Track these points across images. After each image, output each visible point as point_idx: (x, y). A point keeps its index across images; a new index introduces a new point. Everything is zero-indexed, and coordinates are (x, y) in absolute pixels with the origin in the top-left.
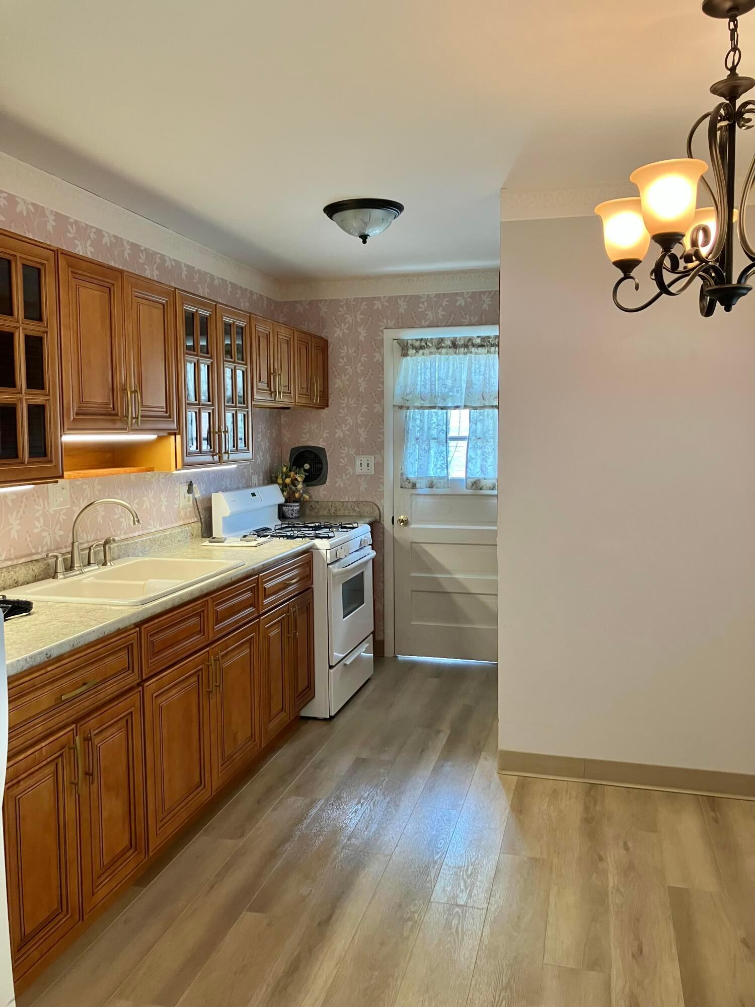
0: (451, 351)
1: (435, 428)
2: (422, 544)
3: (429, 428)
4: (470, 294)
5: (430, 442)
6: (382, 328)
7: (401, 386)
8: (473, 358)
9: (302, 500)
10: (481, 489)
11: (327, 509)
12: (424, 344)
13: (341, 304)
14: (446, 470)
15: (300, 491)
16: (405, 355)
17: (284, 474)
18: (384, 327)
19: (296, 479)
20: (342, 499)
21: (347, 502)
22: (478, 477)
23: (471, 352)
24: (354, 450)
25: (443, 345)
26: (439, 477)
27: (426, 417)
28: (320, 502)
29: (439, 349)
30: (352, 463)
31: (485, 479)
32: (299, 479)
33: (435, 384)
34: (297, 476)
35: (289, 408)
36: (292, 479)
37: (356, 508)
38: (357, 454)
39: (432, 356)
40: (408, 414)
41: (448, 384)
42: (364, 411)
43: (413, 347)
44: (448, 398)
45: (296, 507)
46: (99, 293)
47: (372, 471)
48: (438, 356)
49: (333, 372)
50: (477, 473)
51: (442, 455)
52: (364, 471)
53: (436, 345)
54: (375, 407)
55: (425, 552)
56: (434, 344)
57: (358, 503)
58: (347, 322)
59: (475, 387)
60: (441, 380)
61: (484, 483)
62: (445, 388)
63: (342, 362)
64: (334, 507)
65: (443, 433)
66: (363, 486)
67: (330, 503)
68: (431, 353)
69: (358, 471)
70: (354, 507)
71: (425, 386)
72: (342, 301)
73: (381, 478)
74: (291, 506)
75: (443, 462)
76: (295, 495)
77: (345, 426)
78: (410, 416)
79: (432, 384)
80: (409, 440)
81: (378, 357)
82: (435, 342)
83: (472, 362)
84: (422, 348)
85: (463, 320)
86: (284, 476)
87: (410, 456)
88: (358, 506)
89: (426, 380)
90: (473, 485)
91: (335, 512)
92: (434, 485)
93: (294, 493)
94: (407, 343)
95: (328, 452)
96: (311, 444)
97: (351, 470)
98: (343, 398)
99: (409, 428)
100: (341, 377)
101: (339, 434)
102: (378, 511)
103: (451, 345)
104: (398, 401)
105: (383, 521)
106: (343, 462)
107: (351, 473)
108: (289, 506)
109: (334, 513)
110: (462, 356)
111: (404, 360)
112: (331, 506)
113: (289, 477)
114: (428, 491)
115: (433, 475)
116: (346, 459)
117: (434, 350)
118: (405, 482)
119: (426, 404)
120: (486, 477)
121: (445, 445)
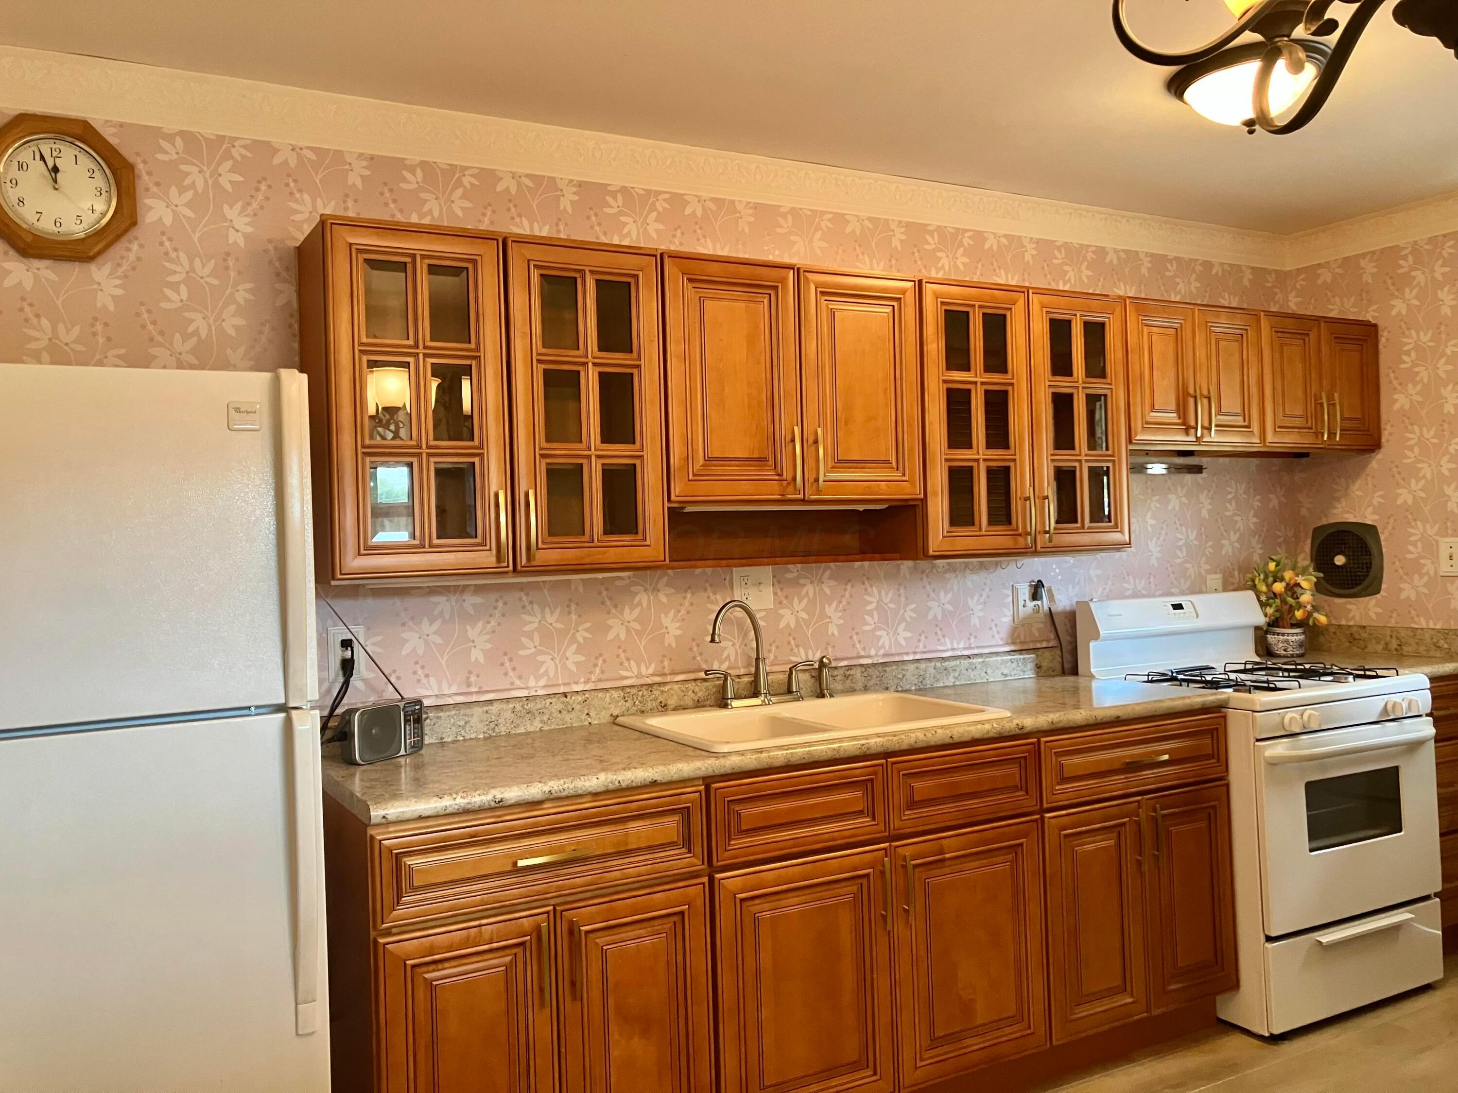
9: (1311, 623)
11: (1382, 642)
13: (1404, 253)
15: (1306, 607)
17: (1270, 575)
19: (1298, 585)
20: (1415, 623)
21: (1422, 629)
24: (1437, 527)
28: (1368, 628)
30: (1432, 549)
32: (1304, 584)
34: (1300, 579)
35: (1306, 455)
36: (1288, 584)
37: (1442, 642)
38: (1443, 533)
45: (1295, 636)
46: (743, 305)
49: (1390, 382)
57: (1446, 633)
58: (1416, 286)
63: (1408, 361)
64: (1398, 638)
67: (1388, 632)
69: (1446, 569)
70: (1438, 641)
72: (1404, 248)
74: (1283, 635)
76: (1294, 614)
77: (1417, 483)
86: (1271, 579)
88: (1445, 637)
91: (1399, 648)
93: (1291, 609)
95: (1383, 533)
96: (1351, 519)
97: (1429, 566)
98: (1410, 427)
100: (1406, 389)
101: (1404, 497)
106: (1414, 551)
107: (1432, 573)
108: (1278, 634)
109: (1396, 650)
112: (1391, 636)
113: (1282, 579)
116: (1419, 545)
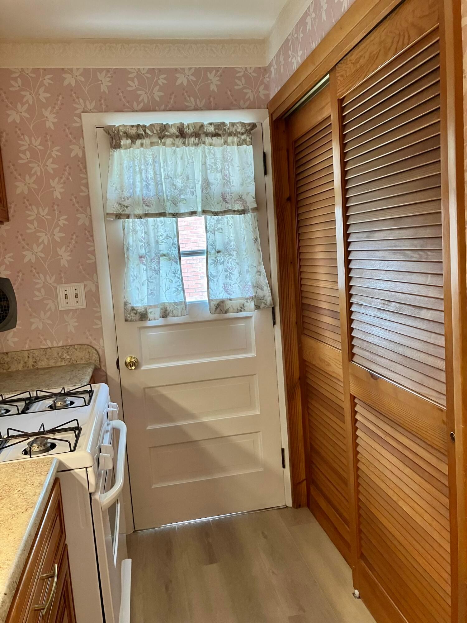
0: (179, 141)
1: (163, 242)
2: (157, 388)
3: (157, 242)
4: (193, 70)
5: (159, 260)
6: (78, 112)
7: (116, 188)
8: (207, 151)
10: (226, 312)
12: (142, 132)
13: (14, 75)
14: (182, 293)
16: (117, 146)
18: (82, 110)
20: (43, 345)
21: (50, 348)
22: (221, 298)
23: (204, 143)
24: (54, 277)
25: (166, 133)
26: (175, 303)
27: (151, 228)
29: (162, 138)
30: (52, 294)
31: (230, 300)
33: (162, 184)
37: (65, 355)
38: (59, 281)
39: (155, 148)
40: (126, 225)
41: (178, 184)
42: (63, 224)
43: (127, 135)
44: (179, 202)
47: (82, 304)
48: (161, 148)
50: (219, 294)
51: (177, 275)
52: (72, 304)
53: (158, 134)
54: (79, 219)
55: (163, 396)
56: (155, 132)
57: (67, 348)
58: (26, 102)
59: (213, 187)
60: (170, 179)
61: (229, 305)
62: (175, 189)
63: (25, 158)
64: (33, 358)
65: (175, 248)
66: (72, 324)
67: (26, 354)
68: (152, 144)
69: (63, 305)
70: (63, 355)
71: (147, 186)
72: (14, 72)
73: (97, 312)
75: (178, 284)
78: (129, 228)
79: (158, 183)
80: (131, 259)
81: (76, 151)
82: (156, 130)
83: (206, 156)
84: (139, 136)
85: (186, 104)
87: (134, 280)
88: (67, 352)
89: (148, 179)
90: (216, 308)
92: (169, 313)
94: (119, 130)
95: (15, 284)
97: (51, 305)
98: (29, 207)
99: (129, 244)
100: (25, 180)
101: (29, 256)
102: (97, 356)
103: (177, 133)
104: (113, 208)
105: (105, 366)
106: (39, 295)
107: (53, 310)
110: (193, 148)
111: (115, 153)
112: (28, 357)
114: (161, 321)
115: (166, 301)
116: (43, 290)
117: (156, 139)
118: (130, 314)
119: (152, 211)
120: (232, 297)
121: (179, 262)
